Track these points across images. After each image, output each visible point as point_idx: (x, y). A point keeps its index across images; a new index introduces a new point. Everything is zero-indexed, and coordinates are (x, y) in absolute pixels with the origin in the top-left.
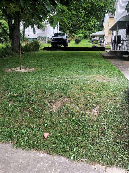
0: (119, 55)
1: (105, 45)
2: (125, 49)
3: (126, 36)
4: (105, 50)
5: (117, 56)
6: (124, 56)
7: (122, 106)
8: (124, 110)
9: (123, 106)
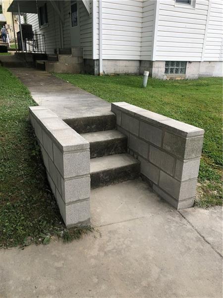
0: (30, 60)
1: (10, 42)
2: (42, 50)
3: (40, 27)
4: (7, 52)
5: (27, 62)
6: (38, 62)
7: (17, 145)
8: (19, 150)
9: (19, 145)
